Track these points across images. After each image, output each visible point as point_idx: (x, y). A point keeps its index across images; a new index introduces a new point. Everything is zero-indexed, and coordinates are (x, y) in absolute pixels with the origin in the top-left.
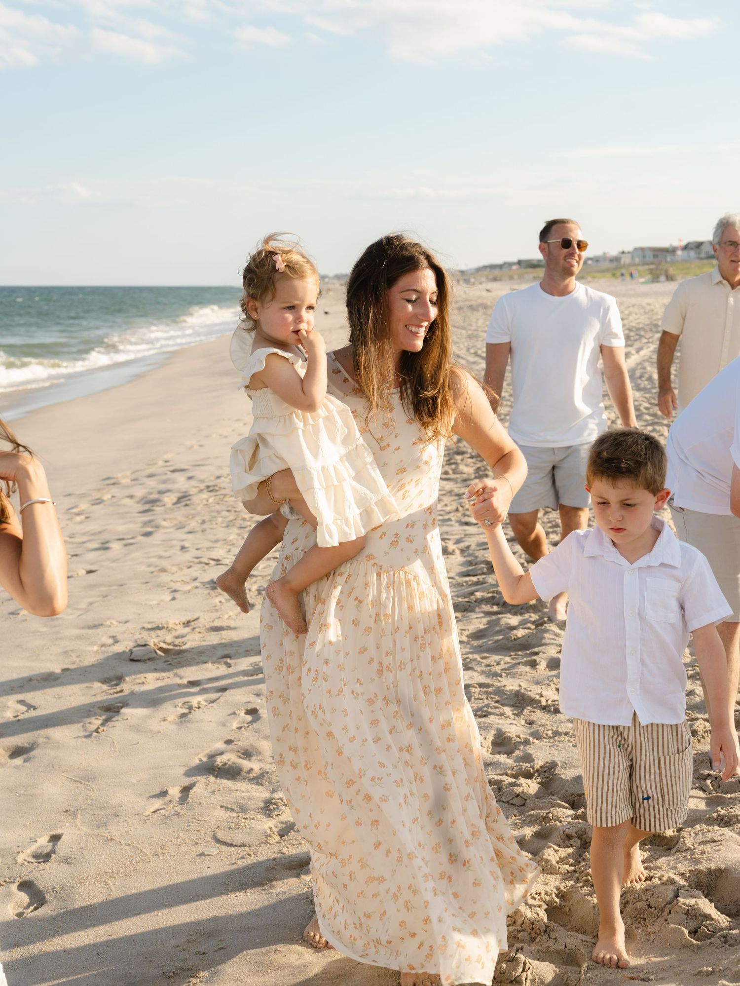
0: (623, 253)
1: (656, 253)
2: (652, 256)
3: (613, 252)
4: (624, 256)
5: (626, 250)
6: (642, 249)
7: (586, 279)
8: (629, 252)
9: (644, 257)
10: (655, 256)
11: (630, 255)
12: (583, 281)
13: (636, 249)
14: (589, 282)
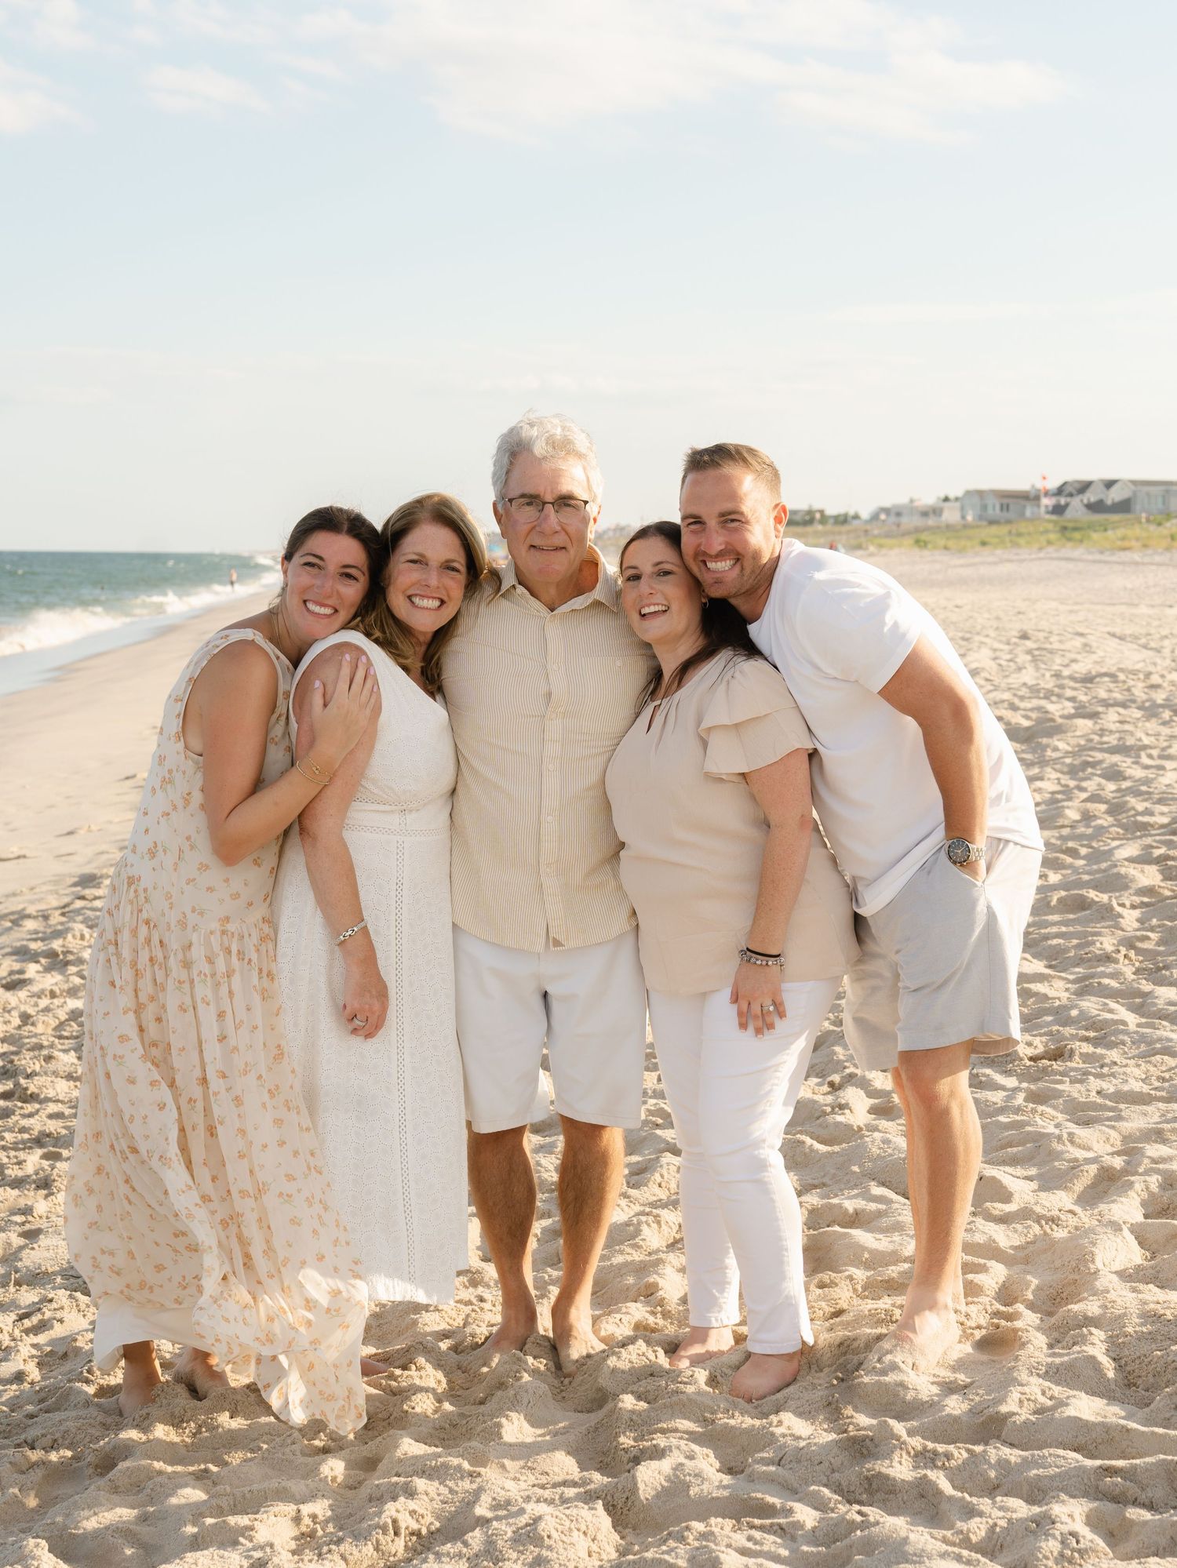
0: (946, 499)
1: (1005, 501)
2: (998, 507)
3: (928, 499)
4: (947, 504)
5: (952, 496)
6: (980, 493)
7: (867, 549)
8: (957, 499)
9: (984, 507)
10: (1005, 508)
11: (958, 504)
12: (860, 553)
13: (968, 493)
14: (871, 555)
